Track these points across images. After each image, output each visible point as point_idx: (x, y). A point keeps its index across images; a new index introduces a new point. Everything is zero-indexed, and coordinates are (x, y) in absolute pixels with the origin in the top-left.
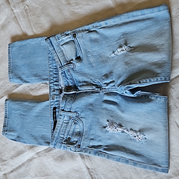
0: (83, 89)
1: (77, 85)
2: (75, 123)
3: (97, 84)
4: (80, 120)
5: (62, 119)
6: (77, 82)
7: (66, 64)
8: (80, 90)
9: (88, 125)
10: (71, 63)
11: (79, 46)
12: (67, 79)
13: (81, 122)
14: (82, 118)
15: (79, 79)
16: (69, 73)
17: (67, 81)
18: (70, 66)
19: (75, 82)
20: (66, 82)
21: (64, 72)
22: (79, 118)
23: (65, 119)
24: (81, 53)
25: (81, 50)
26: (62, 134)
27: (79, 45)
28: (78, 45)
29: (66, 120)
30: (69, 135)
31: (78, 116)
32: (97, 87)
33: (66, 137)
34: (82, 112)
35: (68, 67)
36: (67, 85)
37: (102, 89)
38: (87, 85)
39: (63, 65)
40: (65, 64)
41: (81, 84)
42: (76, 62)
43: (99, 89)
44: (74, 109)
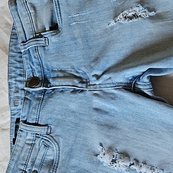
0: (57, 84)
1: (48, 76)
2: (45, 146)
3: (82, 76)
4: (54, 141)
5: (23, 138)
6: (48, 70)
7: (34, 38)
8: (53, 86)
9: (67, 149)
10: (42, 36)
11: (59, 7)
12: (31, 64)
13: (56, 143)
14: (57, 137)
15: (52, 66)
16: (36, 54)
17: (31, 67)
18: (40, 42)
19: (46, 70)
20: (31, 69)
21: (28, 52)
22: (52, 136)
23: (28, 138)
24: (60, 19)
25: (60, 13)
26: (22, 164)
27: (59, 5)
28: (57, 4)
29: (30, 140)
30: (36, 167)
31: (50, 133)
32: (82, 82)
33: (29, 169)
34: (58, 126)
35: (35, 42)
36: (31, 74)
37: (90, 85)
38: (65, 77)
39: (28, 39)
40: (31, 37)
41: (55, 75)
42: (50, 35)
43: (84, 85)
44: (44, 120)
